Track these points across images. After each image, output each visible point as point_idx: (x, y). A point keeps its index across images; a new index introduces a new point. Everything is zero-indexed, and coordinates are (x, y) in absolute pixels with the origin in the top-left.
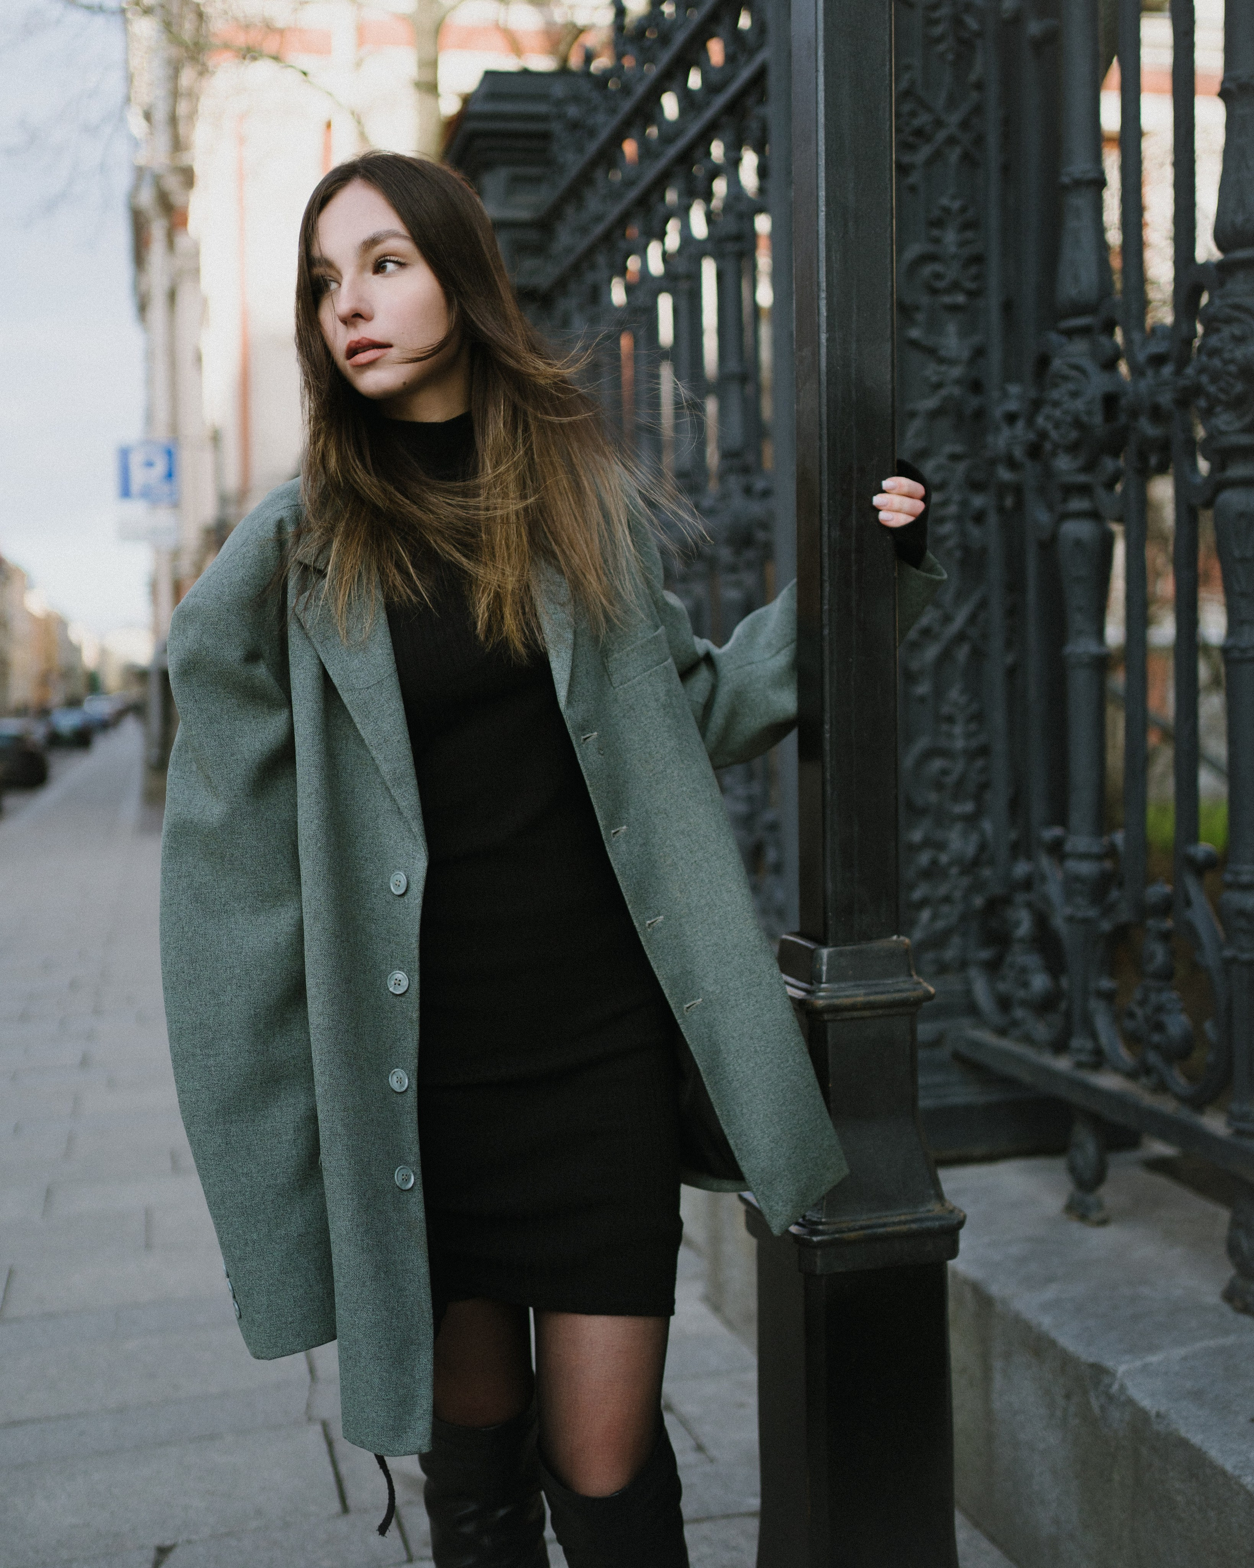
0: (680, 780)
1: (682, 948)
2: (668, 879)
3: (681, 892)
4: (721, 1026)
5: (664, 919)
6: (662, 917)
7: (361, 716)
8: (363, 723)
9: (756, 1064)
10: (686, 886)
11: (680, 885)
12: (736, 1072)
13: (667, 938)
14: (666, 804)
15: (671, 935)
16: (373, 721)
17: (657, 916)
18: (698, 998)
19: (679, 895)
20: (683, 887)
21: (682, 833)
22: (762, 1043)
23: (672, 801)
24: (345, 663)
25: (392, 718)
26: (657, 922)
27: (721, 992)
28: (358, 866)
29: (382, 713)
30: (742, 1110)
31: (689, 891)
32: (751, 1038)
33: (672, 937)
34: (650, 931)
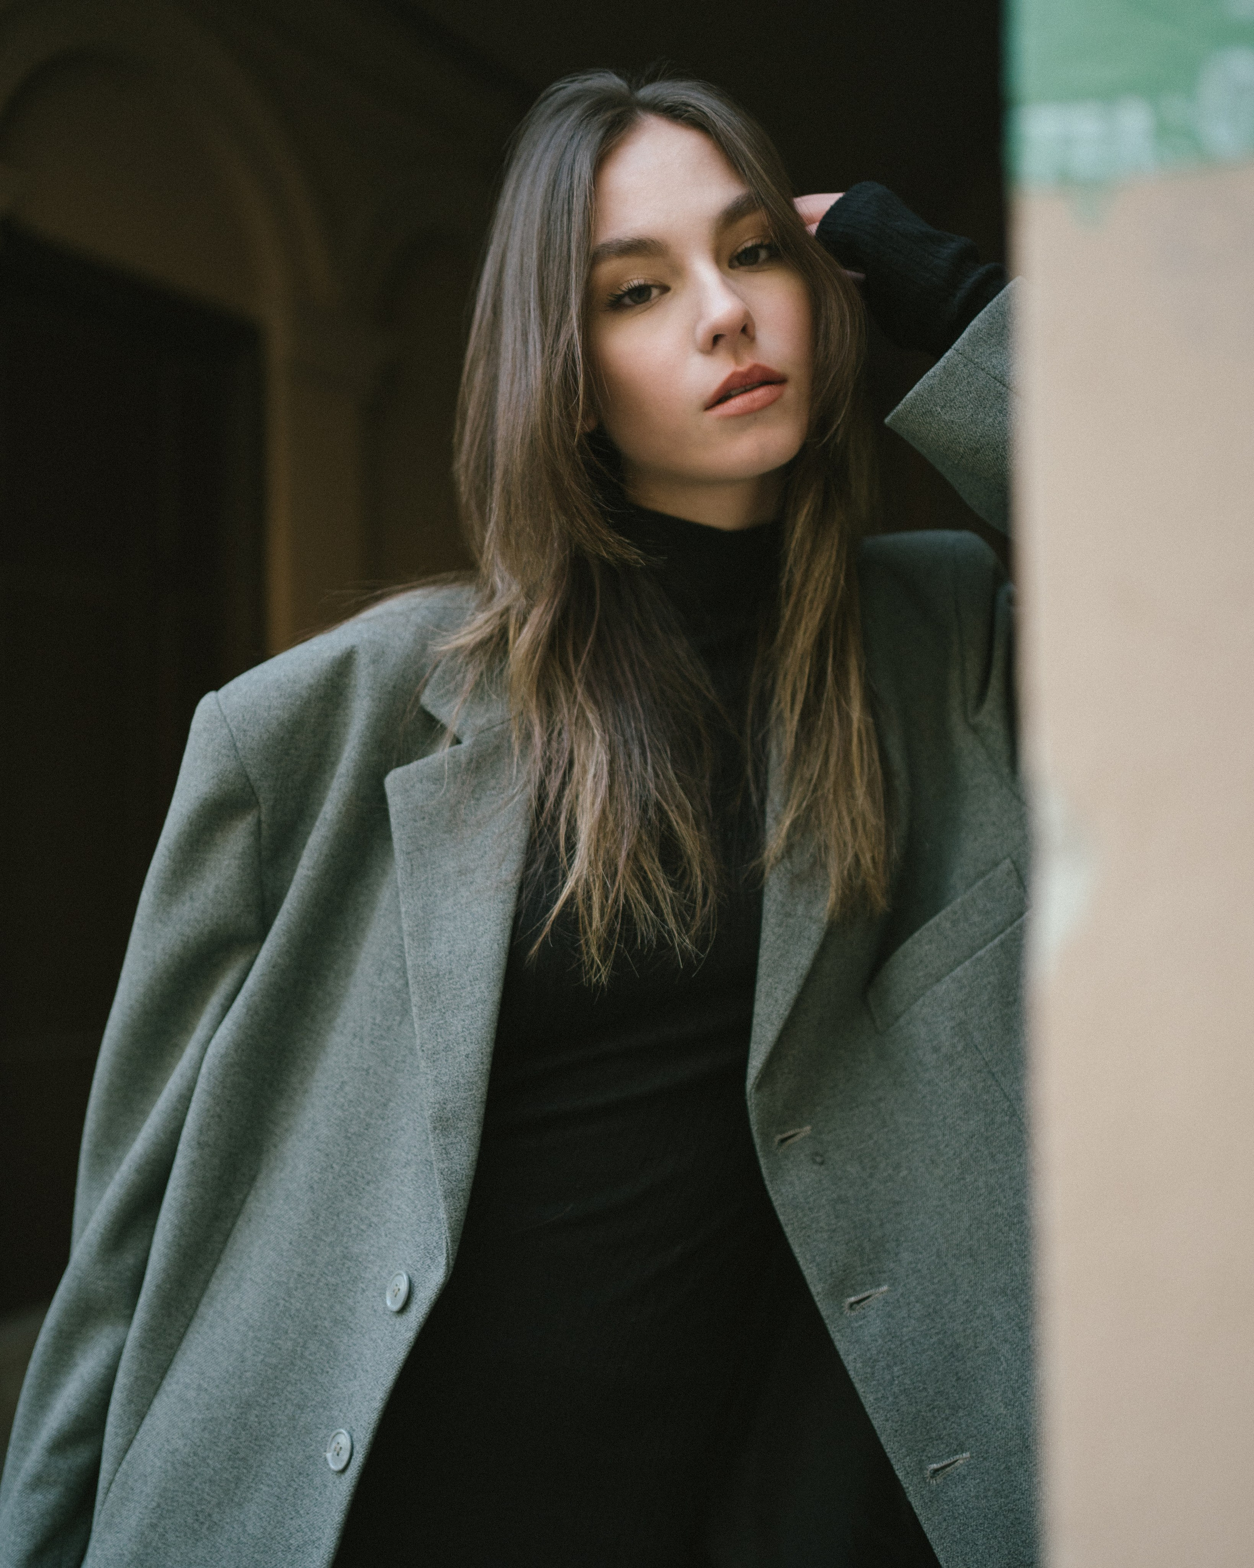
0: (990, 1193)
1: (1012, 1516)
2: (982, 1378)
3: (1006, 1405)
5: (972, 1457)
6: (967, 1455)
7: (424, 995)
8: (424, 1008)
10: (1014, 1393)
11: (1004, 1392)
13: (977, 1497)
14: (971, 1239)
15: (986, 1490)
16: (440, 1010)
17: (956, 1452)
19: (1003, 1410)
20: (1009, 1394)
21: (1004, 1292)
23: (981, 1233)
24: (432, 899)
25: (470, 1013)
26: (956, 1464)
28: (353, 1231)
29: (458, 999)
31: (1022, 1404)
33: (990, 1494)
34: (937, 1484)
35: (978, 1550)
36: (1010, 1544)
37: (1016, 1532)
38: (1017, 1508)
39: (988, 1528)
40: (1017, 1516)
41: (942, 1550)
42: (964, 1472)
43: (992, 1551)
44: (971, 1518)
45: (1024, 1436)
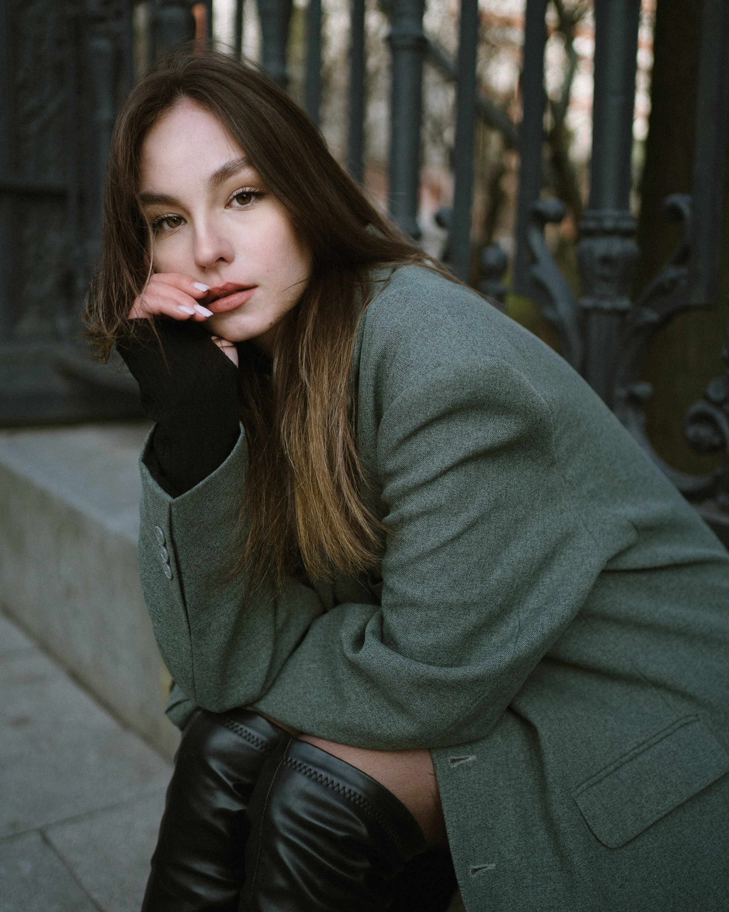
4: (510, 905)
13: (474, 782)
15: (480, 779)
18: (492, 863)
36: (484, 814)
37: (489, 808)
39: (475, 801)
40: (492, 799)
41: (447, 806)
42: (470, 765)
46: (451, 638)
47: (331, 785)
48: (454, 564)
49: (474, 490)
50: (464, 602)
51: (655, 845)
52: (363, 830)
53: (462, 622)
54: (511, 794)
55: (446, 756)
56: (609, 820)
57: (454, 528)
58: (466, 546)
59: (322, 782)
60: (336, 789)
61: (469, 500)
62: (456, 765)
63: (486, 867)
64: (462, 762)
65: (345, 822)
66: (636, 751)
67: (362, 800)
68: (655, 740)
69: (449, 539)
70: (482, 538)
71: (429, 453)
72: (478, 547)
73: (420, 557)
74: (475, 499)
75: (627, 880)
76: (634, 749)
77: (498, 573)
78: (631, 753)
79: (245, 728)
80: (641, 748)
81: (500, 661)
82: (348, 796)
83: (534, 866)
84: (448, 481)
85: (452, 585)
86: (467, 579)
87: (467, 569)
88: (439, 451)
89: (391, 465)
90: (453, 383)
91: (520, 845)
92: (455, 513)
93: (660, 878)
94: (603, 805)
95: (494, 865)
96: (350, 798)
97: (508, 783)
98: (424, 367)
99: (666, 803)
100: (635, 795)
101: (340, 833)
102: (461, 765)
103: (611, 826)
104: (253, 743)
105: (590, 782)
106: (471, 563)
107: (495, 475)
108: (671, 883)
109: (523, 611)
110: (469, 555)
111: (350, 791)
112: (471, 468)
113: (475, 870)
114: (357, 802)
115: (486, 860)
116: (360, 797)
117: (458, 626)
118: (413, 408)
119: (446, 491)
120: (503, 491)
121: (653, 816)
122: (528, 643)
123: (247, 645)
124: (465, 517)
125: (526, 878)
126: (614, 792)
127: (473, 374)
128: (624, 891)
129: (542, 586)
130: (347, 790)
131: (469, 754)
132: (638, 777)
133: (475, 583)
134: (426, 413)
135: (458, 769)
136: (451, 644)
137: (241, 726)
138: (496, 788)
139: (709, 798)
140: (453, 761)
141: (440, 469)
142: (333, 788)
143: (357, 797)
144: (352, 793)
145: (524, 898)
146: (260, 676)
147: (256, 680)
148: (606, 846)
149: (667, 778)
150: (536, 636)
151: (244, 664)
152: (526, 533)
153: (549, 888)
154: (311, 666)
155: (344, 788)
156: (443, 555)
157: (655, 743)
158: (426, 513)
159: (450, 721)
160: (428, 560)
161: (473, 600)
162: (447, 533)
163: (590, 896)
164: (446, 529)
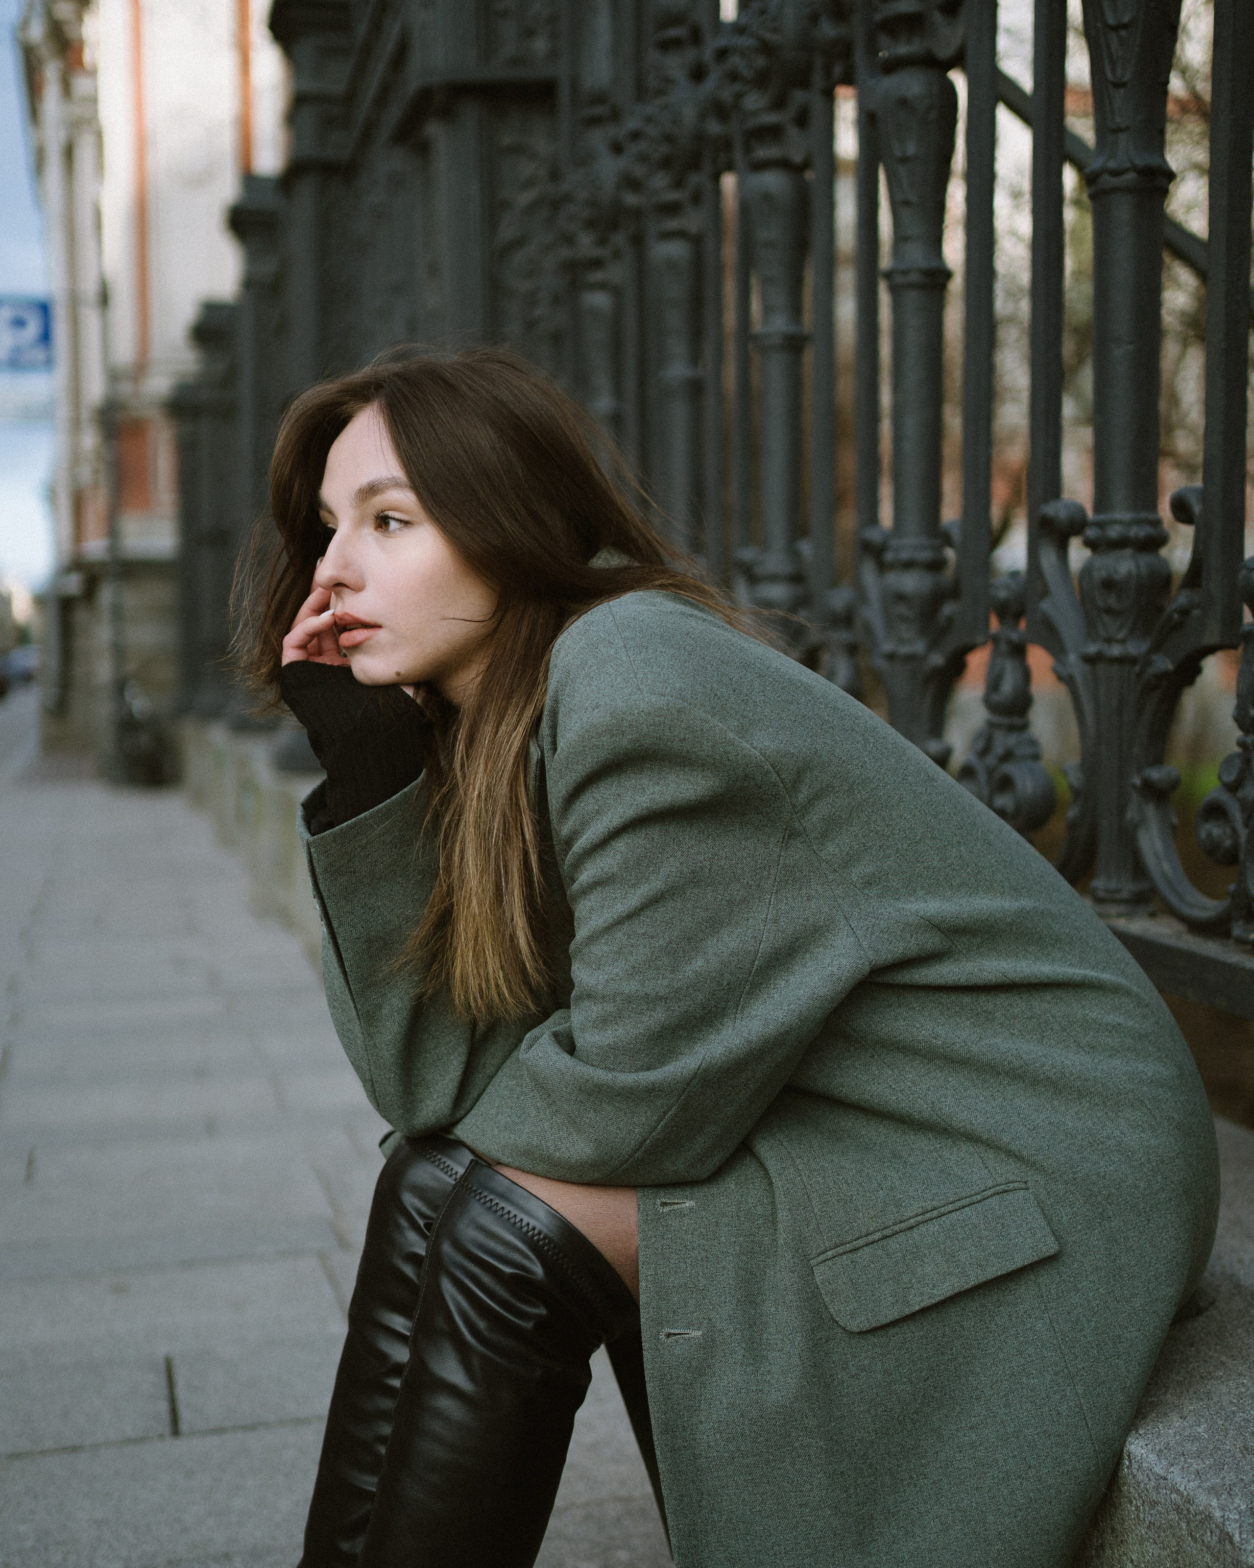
1: (704, 1254)
4: (714, 1379)
9: (738, 1449)
12: (709, 1447)
18: (698, 1330)
22: (755, 1428)
27: (731, 1336)
30: (701, 1501)
32: (742, 1416)
33: (696, 1233)
34: (663, 1212)
35: (669, 1266)
36: (693, 1271)
37: (702, 1266)
38: (710, 1250)
39: (684, 1254)
40: (708, 1255)
41: (644, 1255)
43: (678, 1270)
44: (675, 1243)
45: (739, 1208)
46: (632, 1037)
47: (507, 1216)
48: (632, 946)
49: (658, 857)
50: (646, 994)
51: (917, 1334)
52: (538, 1270)
53: (645, 1019)
54: (733, 1252)
55: (655, 1198)
56: (855, 1298)
57: (630, 902)
58: (648, 925)
59: (496, 1211)
60: (512, 1220)
61: (651, 869)
62: (666, 1209)
63: (688, 1334)
64: (676, 1207)
65: (518, 1258)
66: (919, 1218)
67: (542, 1236)
68: (951, 1207)
69: (624, 915)
70: (673, 918)
71: (598, 812)
72: (666, 929)
73: (593, 937)
74: (659, 868)
75: (864, 1370)
76: (917, 1215)
77: (699, 963)
78: (912, 1221)
79: (449, 1162)
80: (928, 1216)
81: (683, 1068)
82: (525, 1229)
83: (750, 1341)
84: (621, 845)
85: (630, 972)
86: (649, 966)
87: (649, 955)
88: (608, 808)
89: (565, 830)
90: (609, 728)
91: (735, 1313)
92: (633, 884)
93: (912, 1374)
94: (851, 1280)
95: (701, 1333)
96: (528, 1232)
97: (733, 1239)
98: (584, 710)
99: (944, 1287)
100: (903, 1273)
101: (507, 1270)
102: (673, 1210)
103: (856, 1305)
104: (450, 1176)
105: (840, 1250)
106: (655, 947)
107: (693, 842)
108: (925, 1381)
109: (742, 1018)
110: (652, 937)
111: (528, 1224)
112: (655, 832)
113: (669, 1335)
114: (536, 1238)
115: (690, 1325)
116: (540, 1233)
117: (640, 1023)
118: (571, 759)
119: (618, 857)
120: (707, 863)
121: (922, 1301)
122: (724, 1049)
123: (436, 1047)
124: (645, 890)
125: (735, 1354)
126: (872, 1266)
127: (633, 717)
128: (857, 1382)
129: (773, 989)
130: (524, 1223)
131: (687, 1199)
132: (915, 1250)
133: (662, 972)
134: (585, 765)
135: (669, 1215)
136: (632, 1046)
137: (444, 1159)
138: (715, 1243)
139: (1014, 1287)
140: (664, 1204)
141: (607, 829)
142: (509, 1219)
143: (536, 1232)
144: (530, 1227)
145: (730, 1375)
146: (450, 1087)
147: (446, 1091)
148: (844, 1329)
149: (954, 1257)
150: (737, 1042)
151: (433, 1071)
152: (748, 919)
153: (762, 1369)
154: (510, 1083)
155: (522, 1220)
156: (619, 935)
157: (950, 1212)
158: (596, 884)
159: (632, 1142)
160: (603, 941)
161: (658, 993)
162: (621, 908)
163: (808, 1383)
164: (621, 903)
